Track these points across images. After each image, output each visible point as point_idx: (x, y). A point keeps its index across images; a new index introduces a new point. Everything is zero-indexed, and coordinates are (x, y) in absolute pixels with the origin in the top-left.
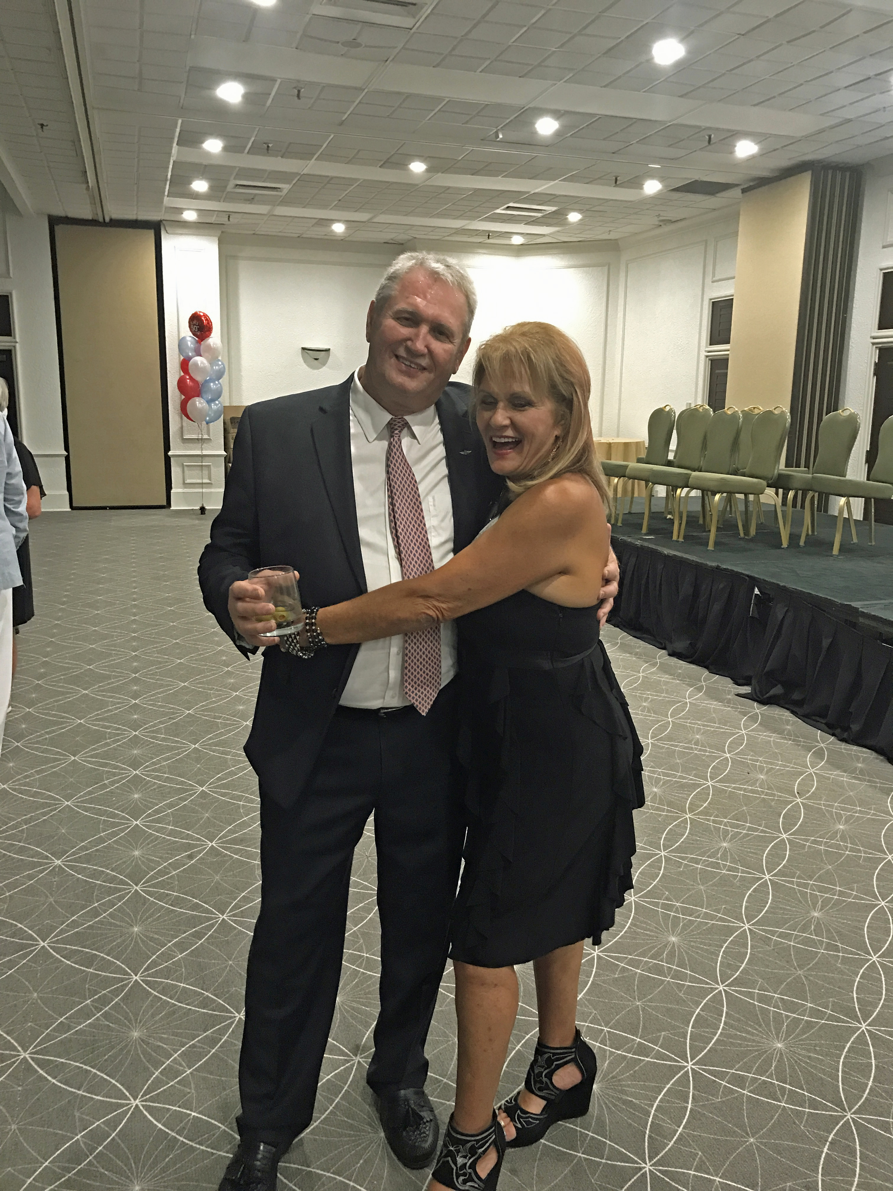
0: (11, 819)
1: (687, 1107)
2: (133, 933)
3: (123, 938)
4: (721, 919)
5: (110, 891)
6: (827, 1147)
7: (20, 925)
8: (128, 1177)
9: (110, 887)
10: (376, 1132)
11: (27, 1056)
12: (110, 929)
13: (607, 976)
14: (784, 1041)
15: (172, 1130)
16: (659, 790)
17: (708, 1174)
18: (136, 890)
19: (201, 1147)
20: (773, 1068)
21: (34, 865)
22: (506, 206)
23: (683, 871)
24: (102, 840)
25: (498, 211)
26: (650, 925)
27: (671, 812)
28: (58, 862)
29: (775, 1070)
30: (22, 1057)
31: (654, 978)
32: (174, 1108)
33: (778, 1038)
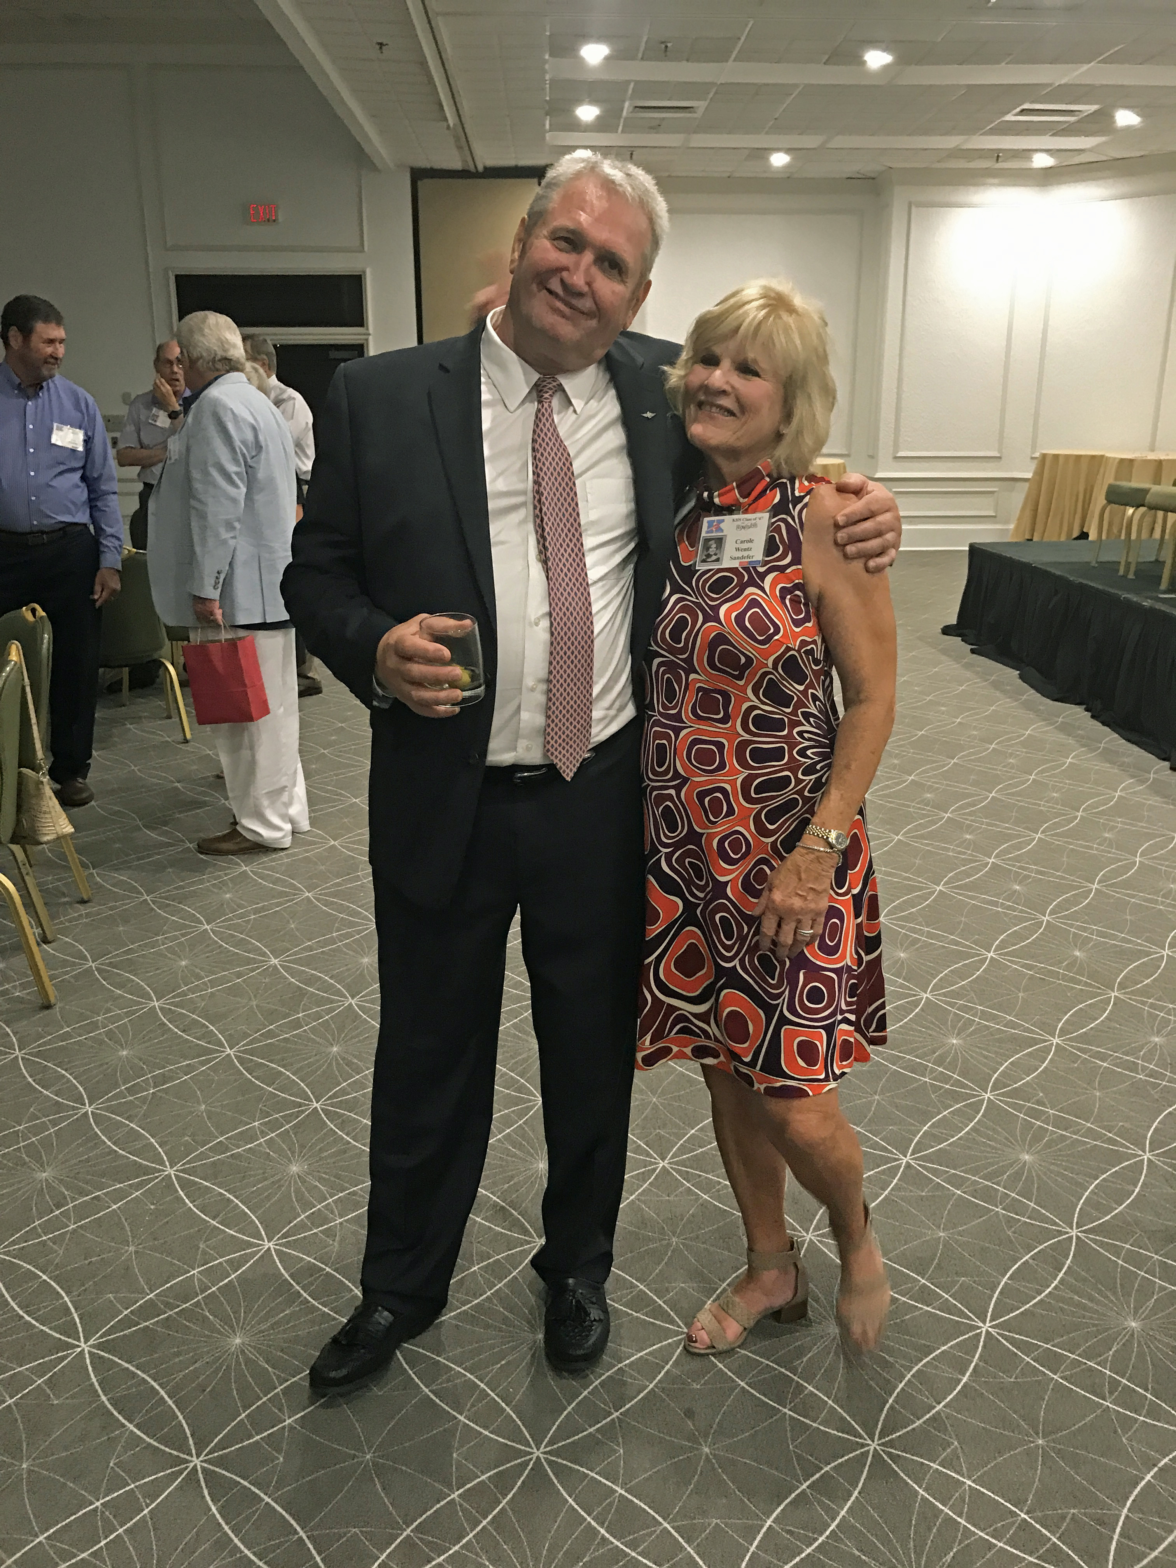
0: (240, 906)
1: (962, 1380)
2: (330, 1053)
3: (317, 1057)
4: (1111, 1141)
5: (320, 1002)
6: (1152, 1473)
7: (212, 1027)
8: (232, 1327)
9: (323, 997)
10: (534, 1331)
11: (173, 1173)
12: (306, 1045)
13: (911, 1191)
14: (1143, 1320)
15: (298, 1284)
16: (1085, 954)
17: (958, 1473)
18: (351, 1004)
19: (324, 1309)
20: (1111, 1353)
21: (249, 961)
22: (1018, 109)
23: (1078, 1068)
24: (333, 941)
25: (1009, 117)
26: (998, 1133)
27: (1090, 985)
28: (274, 961)
29: (1114, 1355)
30: (166, 1173)
31: (977, 1205)
32: (309, 1259)
33: (1136, 1313)
